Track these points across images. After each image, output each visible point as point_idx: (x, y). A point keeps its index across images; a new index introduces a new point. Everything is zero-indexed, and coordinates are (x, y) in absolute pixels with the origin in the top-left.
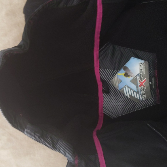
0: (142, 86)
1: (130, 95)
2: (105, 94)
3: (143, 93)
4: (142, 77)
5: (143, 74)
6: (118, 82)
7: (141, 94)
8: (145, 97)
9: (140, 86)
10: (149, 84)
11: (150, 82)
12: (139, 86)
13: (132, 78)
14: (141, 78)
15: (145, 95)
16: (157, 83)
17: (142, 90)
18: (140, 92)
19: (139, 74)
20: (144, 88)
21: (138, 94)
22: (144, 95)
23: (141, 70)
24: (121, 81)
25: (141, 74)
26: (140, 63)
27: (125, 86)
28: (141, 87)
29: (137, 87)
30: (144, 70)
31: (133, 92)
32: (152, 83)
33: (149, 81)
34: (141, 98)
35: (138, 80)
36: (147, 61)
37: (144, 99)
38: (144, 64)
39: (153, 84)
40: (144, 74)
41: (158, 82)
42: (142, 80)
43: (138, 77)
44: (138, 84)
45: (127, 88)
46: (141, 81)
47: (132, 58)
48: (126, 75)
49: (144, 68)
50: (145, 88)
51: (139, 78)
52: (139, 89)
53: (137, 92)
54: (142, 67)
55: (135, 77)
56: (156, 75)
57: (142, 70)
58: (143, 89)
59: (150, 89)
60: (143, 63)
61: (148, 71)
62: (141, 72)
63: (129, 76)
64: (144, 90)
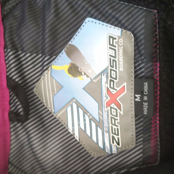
0: (113, 105)
1: (80, 129)
2: (16, 123)
3: (114, 127)
4: (116, 79)
5: (117, 70)
6: (53, 91)
7: (108, 132)
8: (118, 144)
9: (108, 104)
10: (133, 102)
11: (137, 96)
12: (105, 103)
13: (89, 80)
14: (111, 80)
15: (119, 137)
16: (158, 97)
17: (112, 118)
18: (106, 124)
19: (106, 69)
20: (118, 110)
21: (100, 131)
22: (118, 135)
23: (112, 58)
24: (60, 87)
25: (111, 70)
26: (110, 37)
27: (69, 103)
28: (111, 108)
29: (100, 107)
30: (121, 59)
31: (90, 120)
32: (142, 98)
33: (133, 90)
34: (107, 144)
35: (105, 86)
36: (129, 30)
37: (114, 151)
38: (121, 40)
39: (145, 101)
40: (122, 69)
41: (160, 94)
42: (115, 88)
43: (104, 79)
44: (104, 98)
45: (75, 106)
46: (111, 90)
47: (88, 19)
48: (74, 70)
49: (121, 51)
50: (122, 113)
51: (107, 82)
52: (105, 115)
53: (99, 124)
54: (116, 49)
55: (95, 78)
56: (157, 76)
57: (115, 57)
58: (117, 116)
59: (136, 116)
60: (119, 37)
61: (133, 62)
62: (113, 62)
63: (80, 74)
64: (118, 118)
